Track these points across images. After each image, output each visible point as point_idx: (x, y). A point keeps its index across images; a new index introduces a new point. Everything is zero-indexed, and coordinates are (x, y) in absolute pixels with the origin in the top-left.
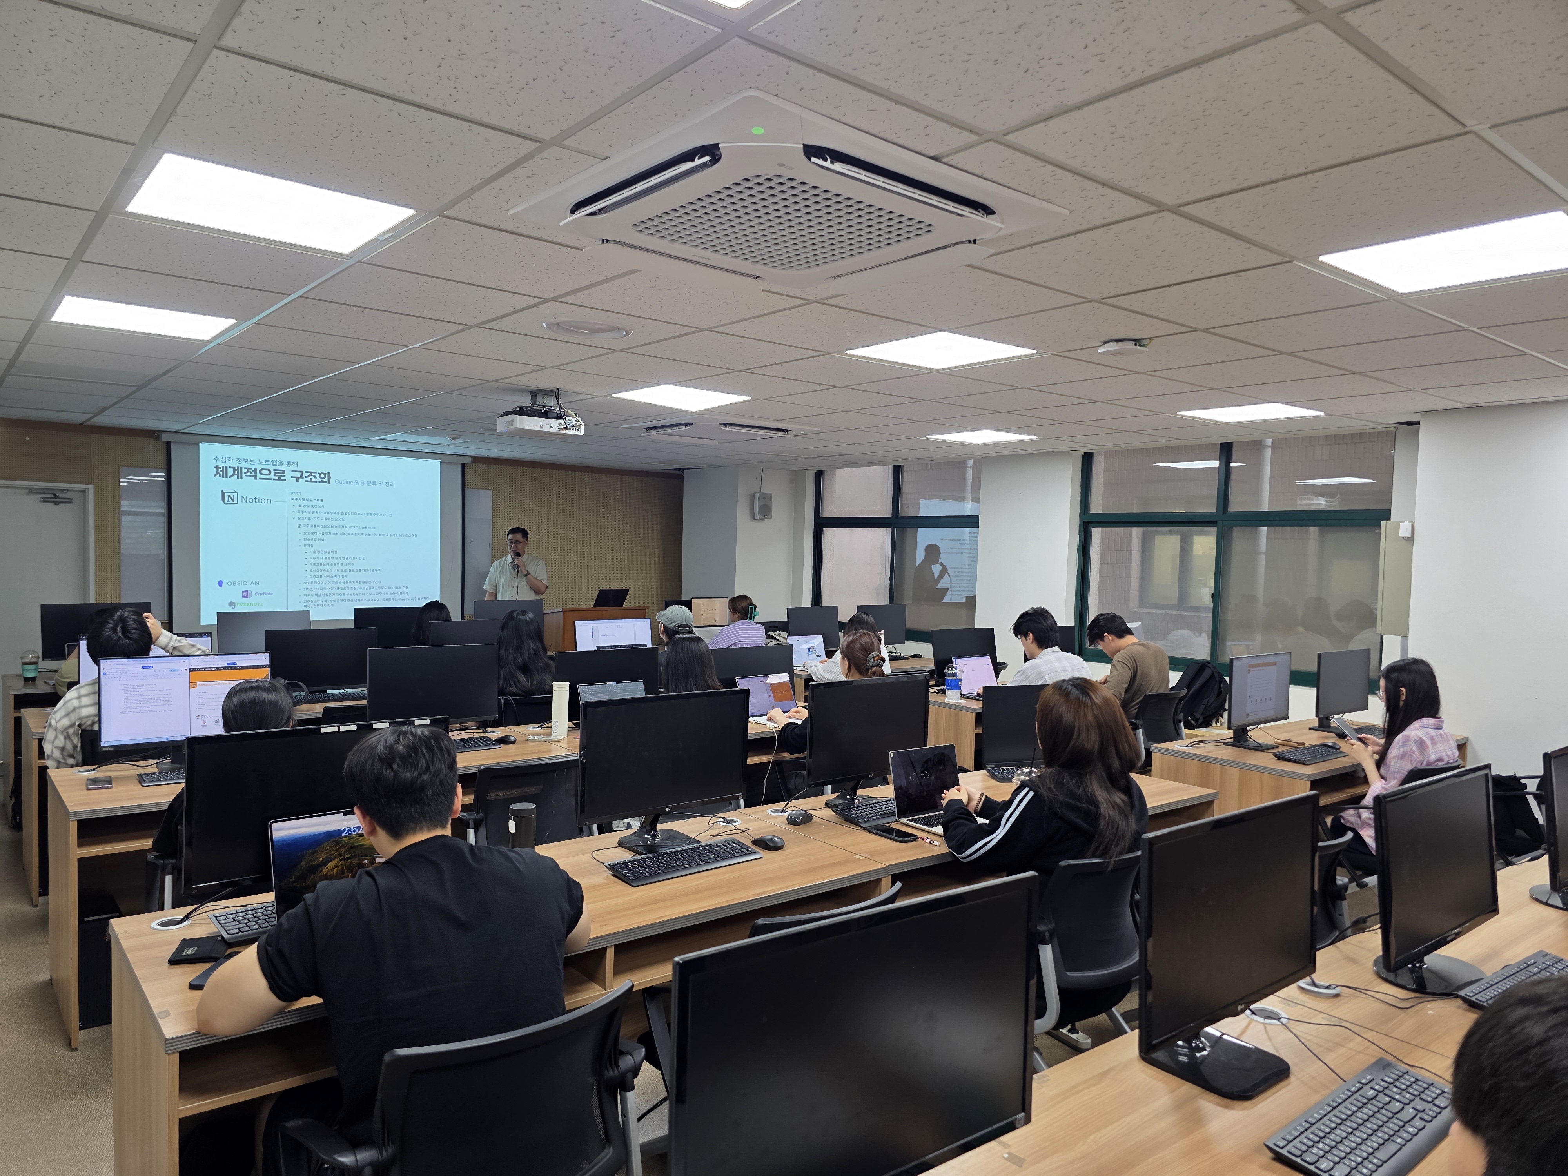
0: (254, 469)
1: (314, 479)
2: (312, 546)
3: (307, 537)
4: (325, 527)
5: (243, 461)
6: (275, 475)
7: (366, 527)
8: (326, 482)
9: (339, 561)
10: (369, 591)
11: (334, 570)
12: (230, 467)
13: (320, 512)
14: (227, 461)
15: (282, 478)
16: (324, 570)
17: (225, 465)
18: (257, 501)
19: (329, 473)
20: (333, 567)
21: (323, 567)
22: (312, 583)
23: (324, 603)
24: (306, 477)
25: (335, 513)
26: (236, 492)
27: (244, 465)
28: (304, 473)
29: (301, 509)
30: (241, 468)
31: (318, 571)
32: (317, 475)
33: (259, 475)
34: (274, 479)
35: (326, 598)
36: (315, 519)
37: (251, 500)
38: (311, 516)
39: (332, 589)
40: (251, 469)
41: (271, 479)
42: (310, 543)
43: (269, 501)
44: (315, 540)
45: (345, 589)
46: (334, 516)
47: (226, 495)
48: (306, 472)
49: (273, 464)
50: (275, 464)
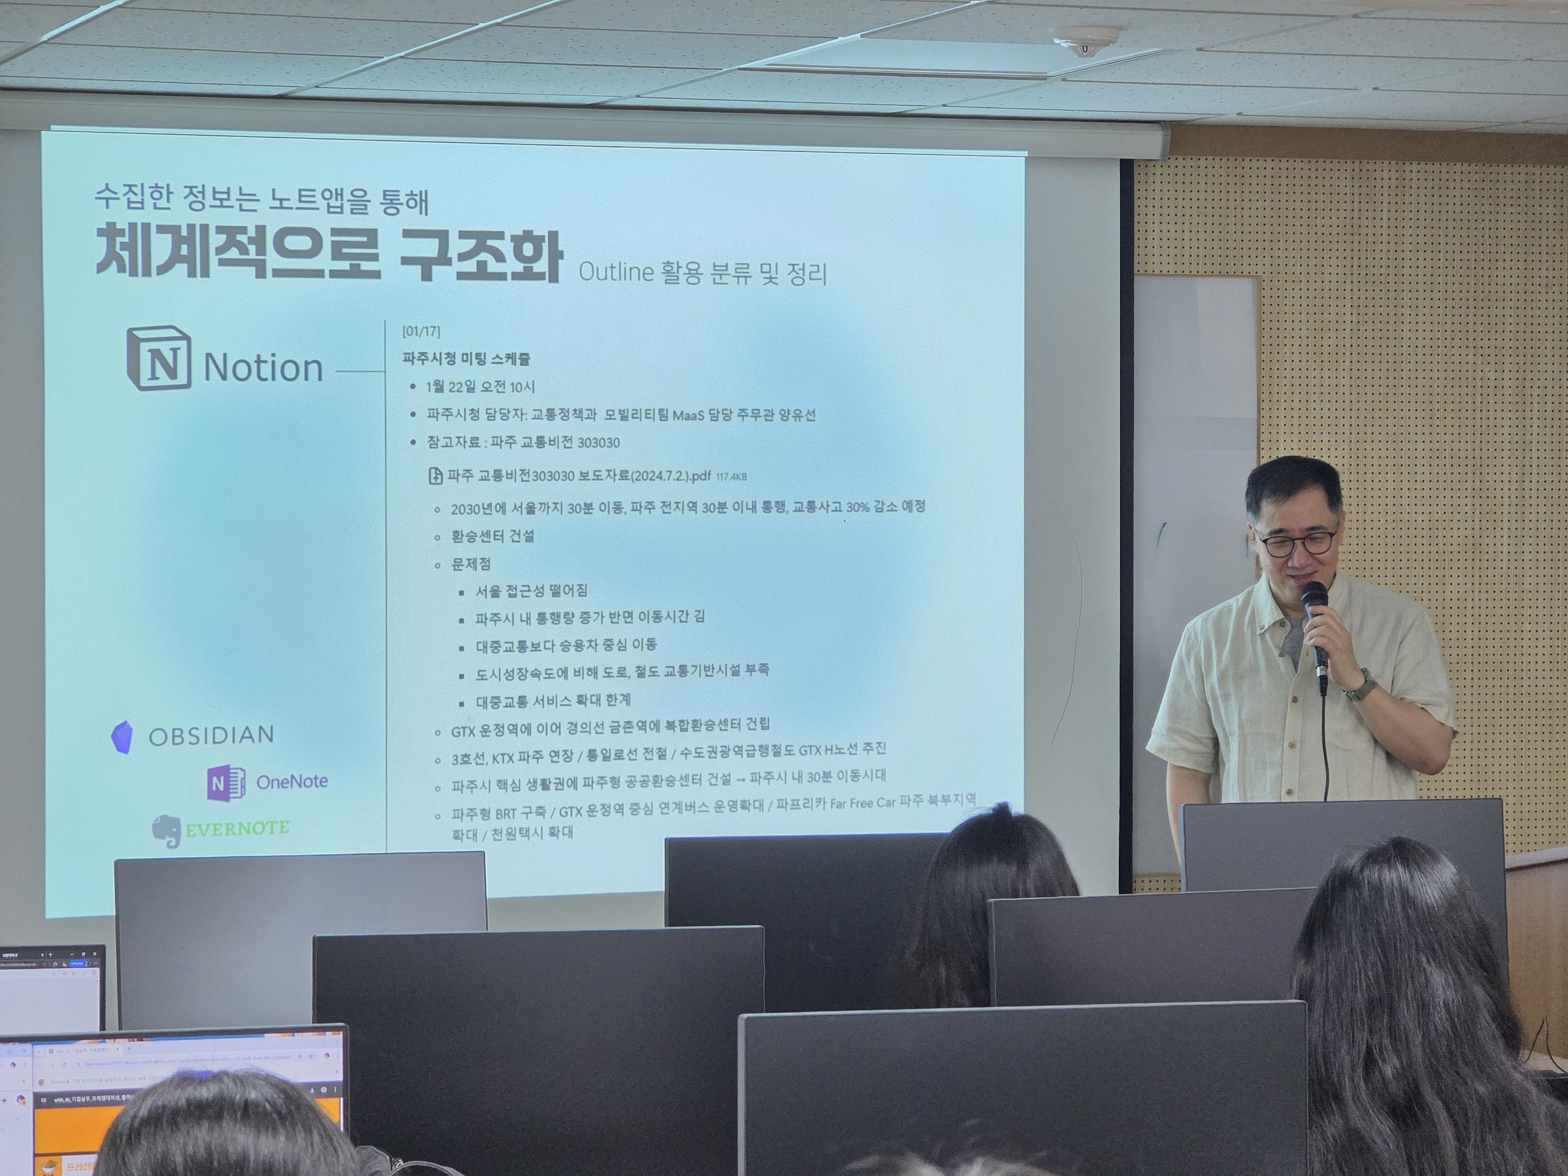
0: (252, 232)
1: (493, 266)
2: (486, 564)
3: (466, 523)
4: (538, 476)
5: (209, 200)
6: (337, 255)
7: (707, 475)
8: (540, 276)
9: (599, 631)
10: (720, 765)
11: (577, 673)
12: (161, 229)
13: (520, 413)
14: (149, 202)
15: (366, 266)
16: (536, 674)
17: (139, 217)
18: (266, 371)
19: (554, 236)
20: (575, 660)
21: (530, 660)
22: (485, 731)
23: (534, 822)
24: (463, 257)
25: (578, 413)
26: (185, 337)
27: (214, 218)
28: (453, 238)
29: (440, 401)
30: (205, 228)
31: (509, 675)
32: (506, 247)
33: (273, 260)
34: (334, 274)
35: (539, 797)
36: (497, 442)
37: (242, 370)
38: (484, 429)
39: (568, 756)
40: (243, 230)
41: (319, 274)
42: (477, 550)
43: (313, 369)
44: (498, 536)
45: (619, 756)
46: (574, 428)
47: (144, 347)
48: (463, 235)
49: (329, 207)
50: (338, 204)
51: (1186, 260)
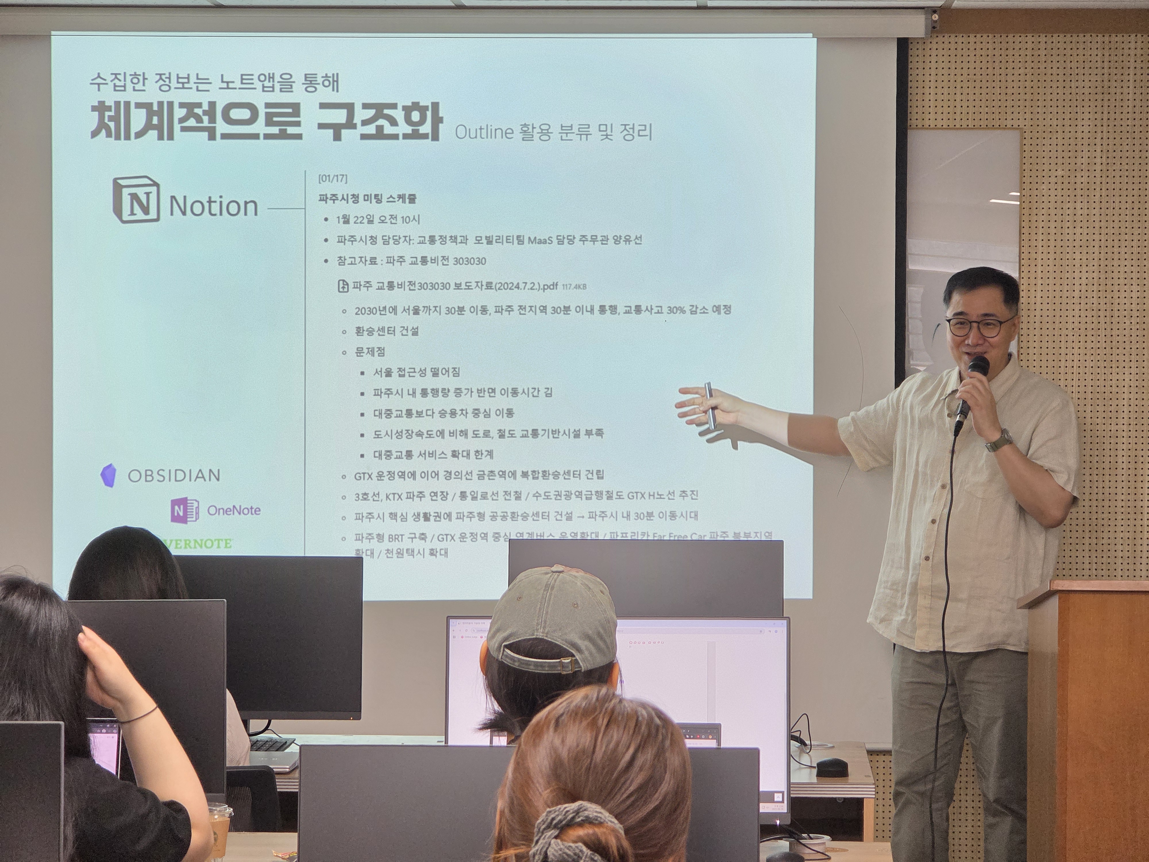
0: (206, 107)
1: (388, 129)
2: (382, 352)
3: (366, 321)
4: (422, 286)
5: (174, 84)
6: (269, 122)
7: (555, 285)
8: (425, 136)
9: (469, 402)
10: (564, 506)
11: (452, 434)
12: (138, 105)
13: (408, 239)
14: (129, 86)
15: (291, 130)
16: (420, 434)
17: (122, 97)
18: (215, 209)
19: (435, 106)
20: (448, 424)
21: (415, 424)
22: (380, 476)
23: (418, 545)
24: (365, 123)
25: (453, 239)
26: (156, 184)
27: (178, 96)
28: (358, 108)
29: (347, 230)
30: (171, 104)
31: (399, 435)
32: (398, 114)
33: (222, 127)
34: (267, 137)
35: (422, 526)
36: (390, 261)
37: (197, 208)
38: (380, 251)
39: (444, 496)
40: (199, 105)
41: (256, 136)
42: (374, 342)
43: (251, 207)
44: (391, 331)
45: (484, 496)
46: (452, 250)
47: (126, 192)
48: (366, 106)
49: (264, 87)
50: (271, 84)
51: (958, 117)
